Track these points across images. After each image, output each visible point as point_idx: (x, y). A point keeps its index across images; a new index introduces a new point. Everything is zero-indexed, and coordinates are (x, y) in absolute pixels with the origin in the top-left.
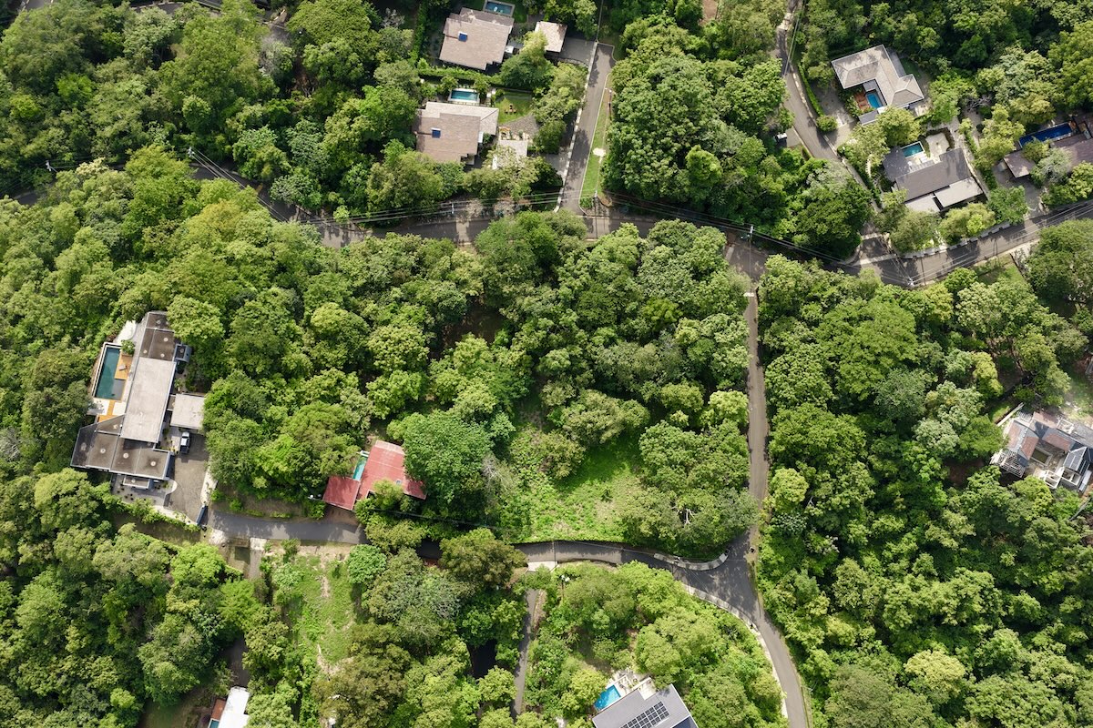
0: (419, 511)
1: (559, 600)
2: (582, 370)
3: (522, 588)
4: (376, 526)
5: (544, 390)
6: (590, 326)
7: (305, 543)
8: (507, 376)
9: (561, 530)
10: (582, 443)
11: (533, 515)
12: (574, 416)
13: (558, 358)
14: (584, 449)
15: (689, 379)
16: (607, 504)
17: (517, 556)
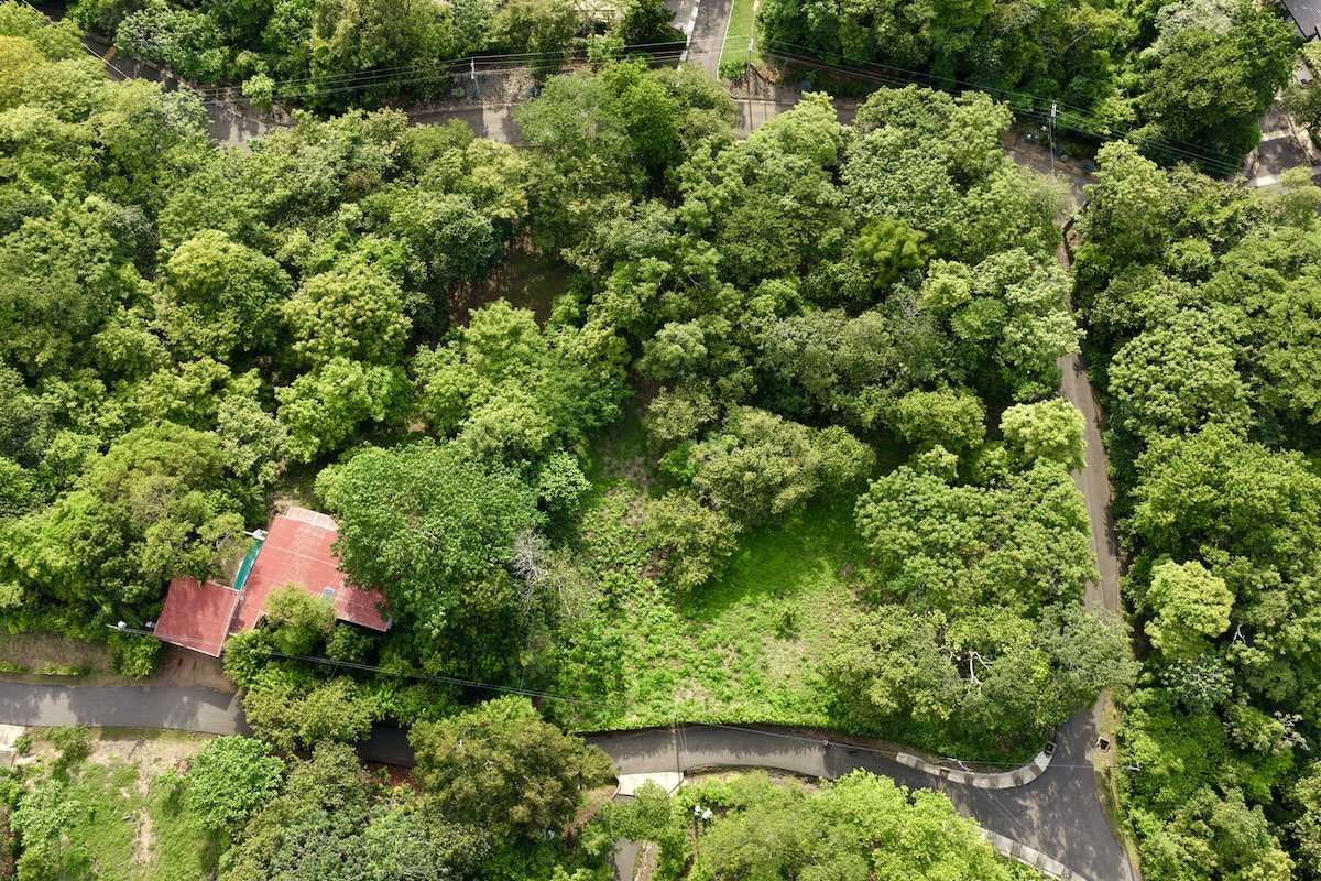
0: (372, 657)
1: (690, 862)
2: (732, 366)
3: (600, 838)
4: (270, 692)
5: (652, 407)
6: (748, 278)
7: (112, 733)
8: (575, 378)
9: (692, 701)
10: (734, 515)
11: (628, 668)
12: (715, 458)
13: (680, 339)
14: (738, 528)
15: (952, 384)
16: (789, 645)
17: (591, 761)
